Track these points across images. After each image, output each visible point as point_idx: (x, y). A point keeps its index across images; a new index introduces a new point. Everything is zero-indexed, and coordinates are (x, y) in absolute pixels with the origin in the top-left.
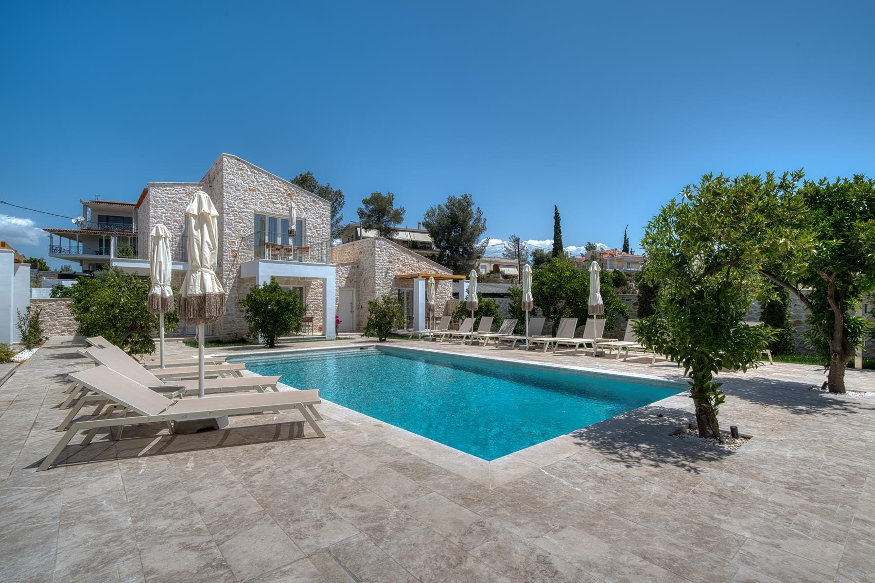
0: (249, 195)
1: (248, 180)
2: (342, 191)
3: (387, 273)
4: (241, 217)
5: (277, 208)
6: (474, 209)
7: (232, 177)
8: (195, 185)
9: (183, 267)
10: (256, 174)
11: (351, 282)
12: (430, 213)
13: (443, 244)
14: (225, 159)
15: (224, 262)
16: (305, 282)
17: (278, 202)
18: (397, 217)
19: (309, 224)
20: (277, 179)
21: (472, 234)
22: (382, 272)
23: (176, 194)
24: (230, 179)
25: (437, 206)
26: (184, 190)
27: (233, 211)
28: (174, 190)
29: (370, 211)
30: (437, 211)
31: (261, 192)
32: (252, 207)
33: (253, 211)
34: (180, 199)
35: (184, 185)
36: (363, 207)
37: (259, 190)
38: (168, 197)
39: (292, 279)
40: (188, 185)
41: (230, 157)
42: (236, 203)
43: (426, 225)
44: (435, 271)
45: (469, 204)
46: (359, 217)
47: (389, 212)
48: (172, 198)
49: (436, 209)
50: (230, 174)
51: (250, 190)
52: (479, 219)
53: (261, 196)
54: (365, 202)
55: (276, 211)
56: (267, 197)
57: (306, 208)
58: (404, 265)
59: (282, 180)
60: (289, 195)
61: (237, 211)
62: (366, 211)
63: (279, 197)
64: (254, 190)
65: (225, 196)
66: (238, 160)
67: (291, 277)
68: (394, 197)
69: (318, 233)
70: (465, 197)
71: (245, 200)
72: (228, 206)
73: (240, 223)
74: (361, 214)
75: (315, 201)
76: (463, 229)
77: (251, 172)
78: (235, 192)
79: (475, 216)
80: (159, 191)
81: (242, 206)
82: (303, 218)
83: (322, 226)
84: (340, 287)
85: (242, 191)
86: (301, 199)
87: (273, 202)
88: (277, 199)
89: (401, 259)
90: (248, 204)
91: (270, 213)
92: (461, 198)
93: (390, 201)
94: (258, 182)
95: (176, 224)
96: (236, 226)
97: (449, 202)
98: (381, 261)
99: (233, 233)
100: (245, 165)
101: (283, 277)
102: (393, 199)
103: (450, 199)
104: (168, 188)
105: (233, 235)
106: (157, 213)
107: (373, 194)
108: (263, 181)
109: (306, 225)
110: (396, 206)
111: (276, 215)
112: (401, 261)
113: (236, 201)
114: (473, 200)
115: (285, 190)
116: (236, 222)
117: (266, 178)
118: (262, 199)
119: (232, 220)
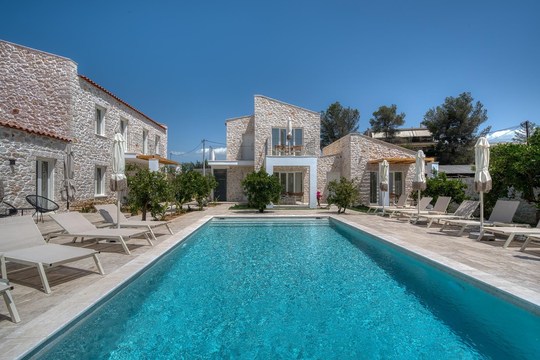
0: (269, 118)
1: (268, 108)
2: (358, 109)
3: (360, 160)
4: (264, 132)
5: (285, 123)
6: (474, 104)
7: (259, 108)
8: (247, 117)
9: (238, 164)
10: (273, 104)
11: (335, 168)
12: (430, 114)
13: (441, 136)
14: (255, 98)
15: (255, 159)
16: (303, 169)
17: (286, 119)
18: (400, 121)
19: (305, 130)
20: (285, 105)
21: (470, 124)
22: (356, 160)
23: (238, 124)
24: (258, 110)
25: (435, 108)
26: (242, 121)
27: (260, 129)
28: (237, 122)
29: (378, 120)
30: (436, 110)
31: (275, 114)
32: (270, 124)
33: (271, 127)
34: (240, 126)
35: (242, 118)
36: (374, 117)
37: (274, 114)
38: (235, 126)
39: (294, 168)
40: (243, 118)
41: (258, 96)
42: (261, 123)
43: (425, 123)
44: (406, 156)
45: (467, 100)
46: (371, 125)
47: (392, 118)
48: (236, 126)
49: (434, 110)
50: (258, 107)
51: (269, 114)
52: (478, 111)
53: (275, 117)
54: (375, 114)
55: (284, 125)
56: (279, 117)
57: (303, 120)
58: (376, 153)
59: (288, 105)
60: (292, 113)
61: (262, 128)
62: (376, 120)
63: (286, 116)
64: (271, 114)
65: (255, 120)
66: (262, 97)
67: (293, 166)
68: (396, 107)
69: (311, 136)
70: (464, 96)
71: (266, 121)
72: (257, 126)
73: (263, 135)
74: (372, 122)
75: (310, 115)
76: (462, 122)
77: (270, 103)
78: (261, 117)
79: (474, 109)
80: (231, 124)
81: (265, 125)
82: (301, 127)
83: (314, 131)
84: (327, 172)
85: (265, 116)
86: (300, 115)
87: (282, 120)
88: (285, 117)
89: (373, 148)
90: (268, 123)
91: (281, 127)
92: (459, 97)
93: (394, 110)
94: (274, 108)
95: (238, 140)
96: (261, 137)
97: (446, 102)
98: (356, 151)
99: (260, 141)
100: (266, 100)
101: (288, 166)
102: (396, 108)
103: (447, 100)
104: (234, 121)
105: (260, 143)
106: (229, 135)
107: (380, 108)
108: (277, 107)
109: (303, 132)
110: (398, 113)
111: (285, 127)
112: (373, 150)
113: (261, 122)
114: (472, 96)
115: (290, 111)
116: (261, 135)
117: (278, 105)
118: (276, 119)
119: (259, 134)
